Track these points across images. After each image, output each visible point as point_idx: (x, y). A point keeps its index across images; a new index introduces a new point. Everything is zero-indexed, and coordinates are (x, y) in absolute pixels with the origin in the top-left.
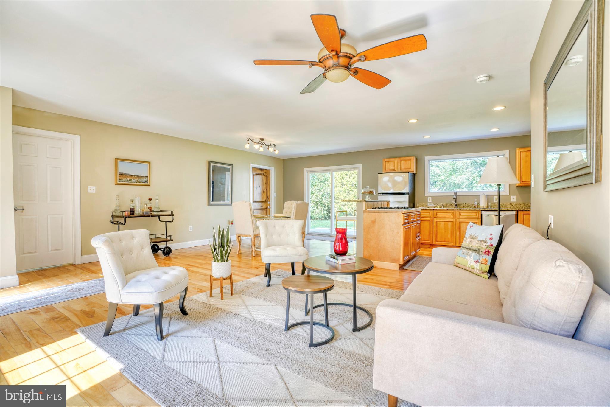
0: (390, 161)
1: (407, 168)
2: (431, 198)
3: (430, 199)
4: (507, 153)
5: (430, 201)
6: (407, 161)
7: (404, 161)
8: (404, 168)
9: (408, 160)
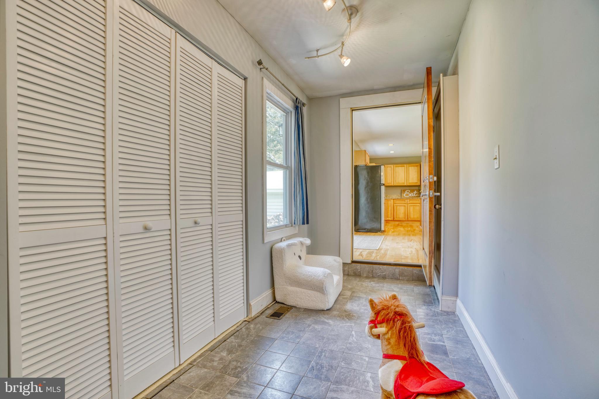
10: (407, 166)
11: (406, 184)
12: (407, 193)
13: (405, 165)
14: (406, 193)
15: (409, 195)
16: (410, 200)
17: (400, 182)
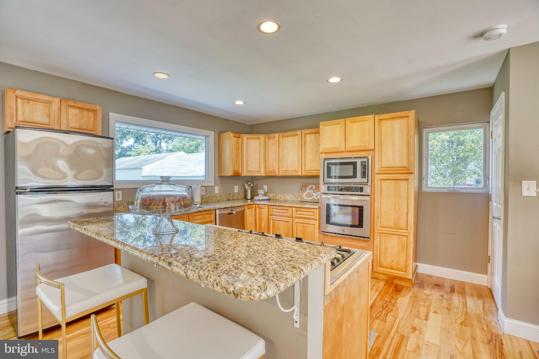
0: (33, 100)
1: (84, 127)
2: (120, 192)
3: (118, 195)
4: (212, 134)
5: (118, 197)
6: (86, 113)
7: (78, 111)
8: (78, 127)
9: (88, 110)
10: (303, 135)
11: (299, 174)
12: (310, 191)
13: (299, 132)
14: (308, 191)
15: (313, 195)
16: (297, 211)
17: (289, 169)
